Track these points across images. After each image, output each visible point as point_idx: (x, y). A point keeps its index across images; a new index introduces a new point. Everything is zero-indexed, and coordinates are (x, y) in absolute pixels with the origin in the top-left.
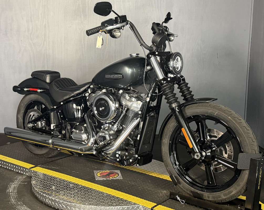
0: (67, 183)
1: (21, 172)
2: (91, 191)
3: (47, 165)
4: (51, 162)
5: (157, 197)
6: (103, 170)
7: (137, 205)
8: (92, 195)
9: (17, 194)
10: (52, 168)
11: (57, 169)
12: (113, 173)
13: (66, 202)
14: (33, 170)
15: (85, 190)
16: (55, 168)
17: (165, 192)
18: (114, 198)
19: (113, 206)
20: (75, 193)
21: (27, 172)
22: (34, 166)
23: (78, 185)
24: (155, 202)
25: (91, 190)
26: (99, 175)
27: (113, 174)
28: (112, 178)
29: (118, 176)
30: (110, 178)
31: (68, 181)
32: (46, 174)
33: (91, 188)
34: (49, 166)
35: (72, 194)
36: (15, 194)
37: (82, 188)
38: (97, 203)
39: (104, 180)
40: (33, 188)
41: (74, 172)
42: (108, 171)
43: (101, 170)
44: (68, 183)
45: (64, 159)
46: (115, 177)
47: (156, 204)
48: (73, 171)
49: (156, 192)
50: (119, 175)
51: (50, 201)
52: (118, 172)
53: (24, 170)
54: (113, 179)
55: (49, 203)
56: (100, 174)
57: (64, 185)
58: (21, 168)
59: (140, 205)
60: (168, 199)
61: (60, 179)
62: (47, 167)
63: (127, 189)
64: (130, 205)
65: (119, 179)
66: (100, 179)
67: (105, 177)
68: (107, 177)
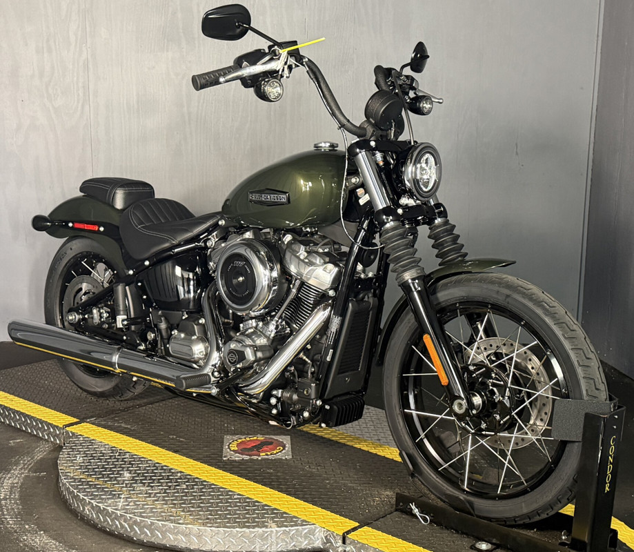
0: (147, 467)
1: (43, 435)
2: (203, 488)
3: (112, 418)
4: (124, 411)
5: (366, 506)
6: (248, 434)
7: (311, 525)
8: (201, 499)
10: (120, 426)
12: (271, 443)
13: (130, 515)
14: (71, 432)
16: (129, 426)
18: (255, 506)
19: (248, 527)
20: (160, 493)
21: (57, 436)
22: (75, 420)
23: (173, 473)
24: (355, 520)
25: (203, 485)
26: (234, 446)
27: (270, 447)
29: (280, 452)
30: (259, 456)
31: (150, 460)
32: (103, 441)
33: (205, 481)
34: (117, 421)
35: (152, 496)
37: (181, 479)
38: (208, 519)
39: (243, 459)
41: (173, 439)
42: (261, 438)
43: (242, 433)
44: (149, 467)
45: (158, 404)
46: (275, 452)
47: (357, 524)
48: (171, 437)
49: (366, 494)
50: (284, 449)
52: (285, 439)
53: (52, 430)
54: (267, 457)
55: (88, 515)
56: (238, 444)
57: (140, 470)
58: (44, 427)
59: (317, 525)
60: (392, 513)
61: (132, 455)
62: (109, 423)
63: (295, 485)
64: (292, 526)
65: (282, 459)
66: (233, 458)
67: (247, 453)
68: (253, 452)
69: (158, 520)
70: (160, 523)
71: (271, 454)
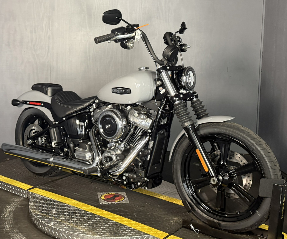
0: (68, 208)
1: (18, 194)
3: (47, 186)
4: (51, 182)
5: (169, 225)
6: (107, 192)
7: (147, 235)
8: (96, 223)
9: (13, 219)
10: (51, 189)
11: (58, 191)
12: (118, 196)
13: (67, 231)
14: (31, 192)
15: (88, 217)
16: (55, 189)
17: (176, 219)
18: (121, 226)
19: (121, 236)
20: (78, 221)
21: (24, 194)
22: (33, 187)
23: (80, 211)
24: (166, 232)
25: (95, 216)
26: (103, 198)
27: (118, 197)
28: (118, 201)
29: (124, 200)
30: (115, 202)
31: (69, 205)
32: (46, 196)
33: (95, 214)
35: (74, 222)
36: (11, 219)
37: (85, 213)
38: (102, 232)
39: (109, 204)
40: (31, 213)
41: (76, 195)
42: (113, 193)
43: (105, 191)
45: (64, 178)
46: (121, 200)
47: (168, 234)
48: (75, 194)
49: (167, 219)
50: (125, 198)
51: (49, 230)
52: (124, 194)
53: (22, 191)
55: (48, 231)
56: (104, 196)
57: (65, 209)
58: (18, 190)
59: (151, 234)
60: (181, 228)
61: (61, 203)
62: (46, 188)
63: (135, 215)
64: (140, 235)
65: (125, 203)
66: (104, 203)
67: (109, 200)
68: (112, 200)
69: (80, 233)
70: (81, 235)
71: (120, 201)
